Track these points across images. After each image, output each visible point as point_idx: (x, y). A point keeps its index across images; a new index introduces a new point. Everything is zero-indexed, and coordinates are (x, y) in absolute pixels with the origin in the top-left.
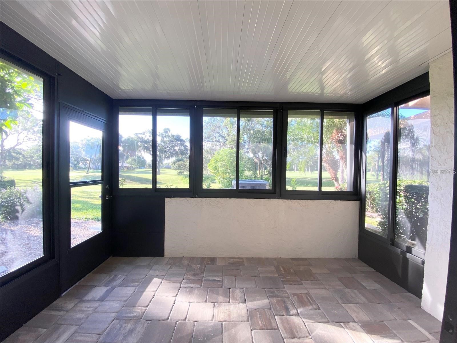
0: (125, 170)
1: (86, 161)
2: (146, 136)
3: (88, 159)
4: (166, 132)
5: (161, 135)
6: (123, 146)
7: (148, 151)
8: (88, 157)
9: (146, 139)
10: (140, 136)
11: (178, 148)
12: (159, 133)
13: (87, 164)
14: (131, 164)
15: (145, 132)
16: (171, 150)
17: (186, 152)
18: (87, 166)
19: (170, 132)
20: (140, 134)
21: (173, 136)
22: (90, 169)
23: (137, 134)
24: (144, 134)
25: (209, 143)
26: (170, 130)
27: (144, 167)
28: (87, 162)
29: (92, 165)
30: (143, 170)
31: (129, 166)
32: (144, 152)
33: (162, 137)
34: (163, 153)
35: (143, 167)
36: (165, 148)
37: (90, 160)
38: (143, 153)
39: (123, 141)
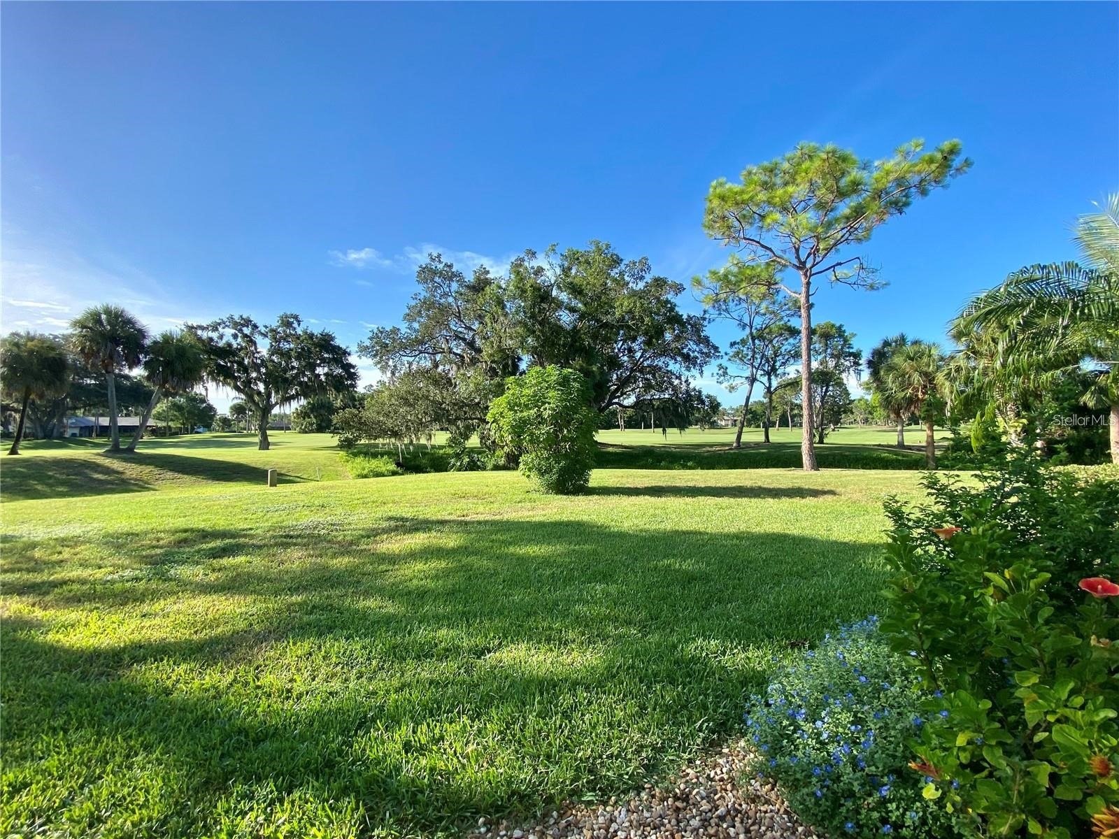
0: (145, 439)
1: (9, 412)
2: (221, 337)
3: (15, 405)
4: (288, 325)
5: (269, 334)
6: (146, 363)
7: (228, 380)
8: (17, 401)
9: (221, 344)
10: (204, 335)
11: (326, 370)
12: (266, 327)
13: (12, 423)
14: (165, 419)
15: (219, 324)
16: (304, 375)
17: (349, 382)
18: (12, 428)
19: (299, 325)
20: (202, 328)
21: (311, 336)
22: (22, 438)
23: (192, 327)
24: (215, 329)
25: (425, 358)
26: (300, 318)
27: (208, 427)
28: (11, 415)
29: (28, 425)
30: (207, 435)
31: (159, 425)
32: (214, 383)
33: (275, 338)
34: (280, 384)
35: (204, 427)
36: (285, 371)
37: (24, 410)
38: (211, 385)
39: (149, 347)
